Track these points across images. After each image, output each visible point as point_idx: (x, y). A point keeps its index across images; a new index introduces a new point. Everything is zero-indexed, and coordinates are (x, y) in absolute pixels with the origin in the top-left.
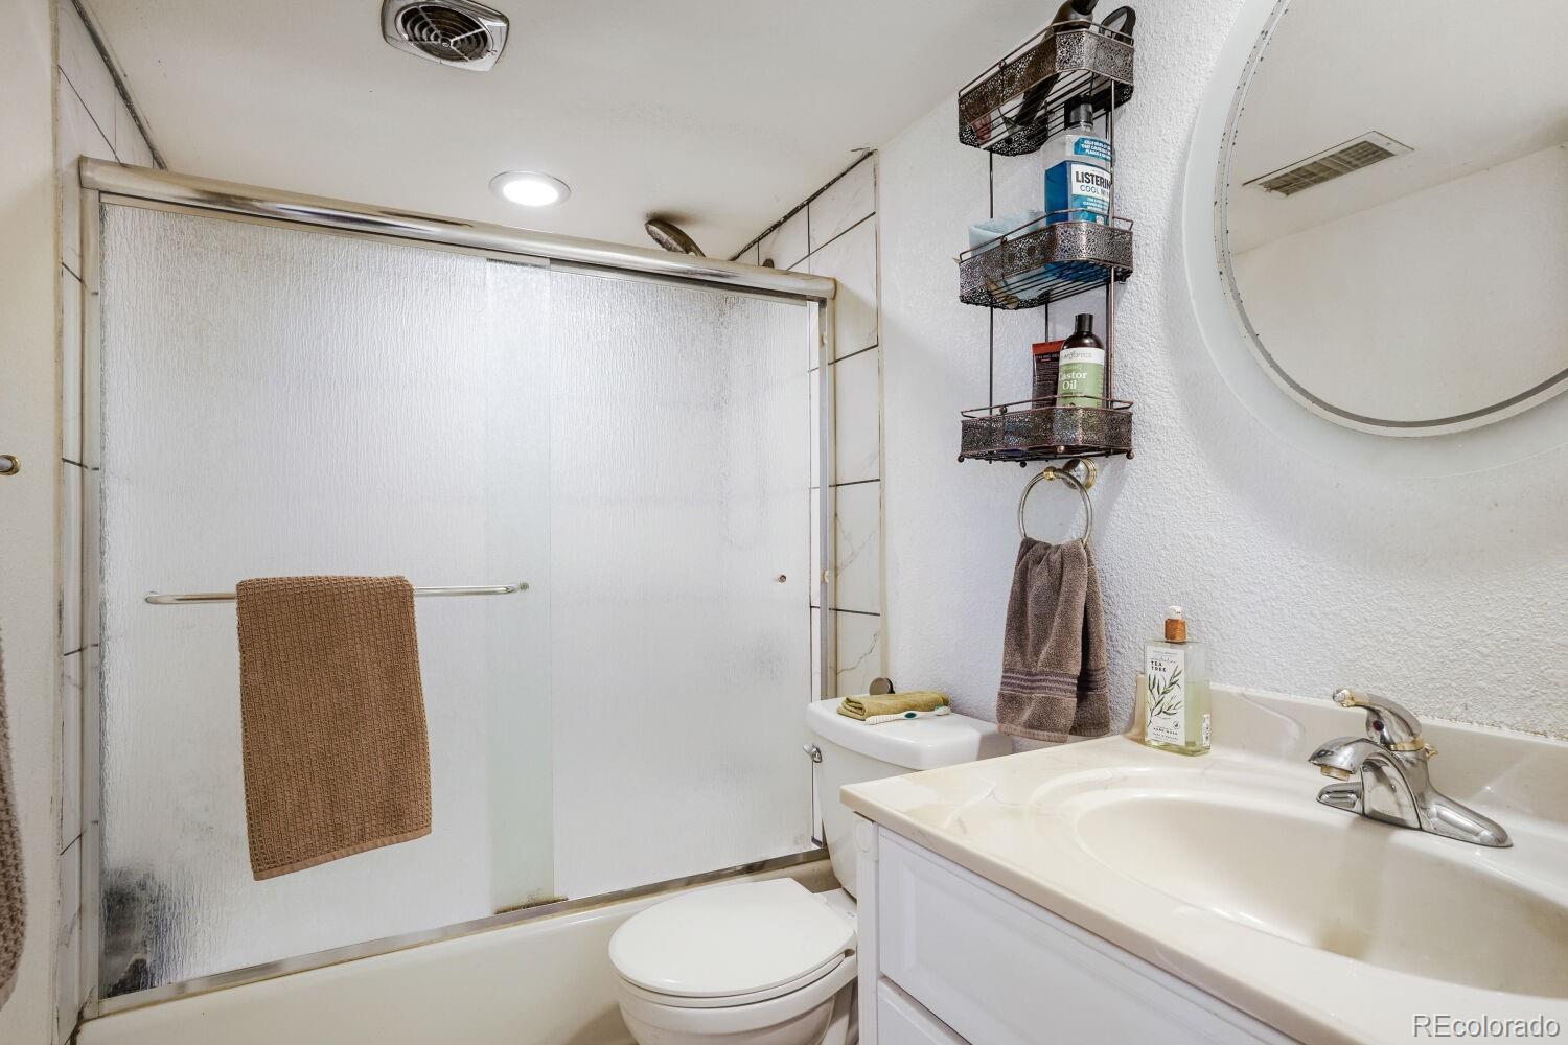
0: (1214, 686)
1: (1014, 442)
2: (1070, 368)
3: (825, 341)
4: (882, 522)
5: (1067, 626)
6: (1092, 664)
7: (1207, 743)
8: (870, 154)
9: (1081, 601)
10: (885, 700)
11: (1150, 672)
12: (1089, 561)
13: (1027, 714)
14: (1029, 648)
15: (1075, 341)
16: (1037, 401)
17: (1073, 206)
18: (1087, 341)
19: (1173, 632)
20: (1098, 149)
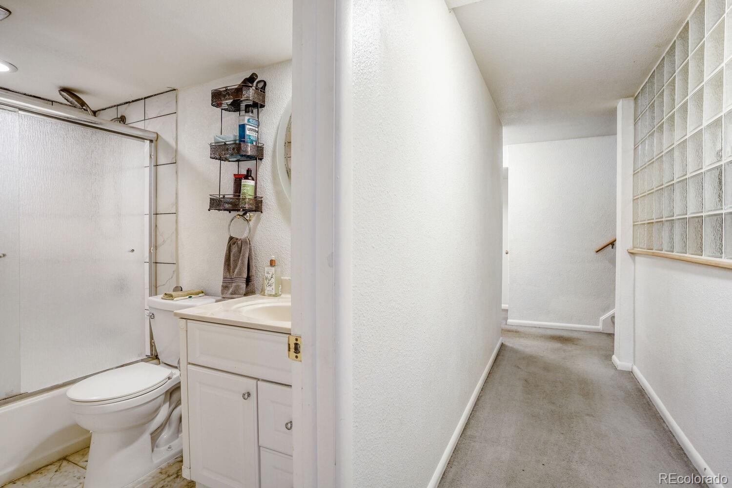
0: (282, 278)
1: (227, 206)
2: (245, 185)
3: (152, 157)
4: (177, 229)
5: (243, 263)
6: (250, 275)
7: (280, 293)
8: (175, 90)
9: (247, 255)
10: (180, 293)
11: (266, 275)
12: (250, 244)
13: (231, 290)
14: (231, 271)
15: (247, 177)
16: (235, 195)
17: (246, 137)
18: (250, 178)
19: (272, 263)
20: (254, 122)
